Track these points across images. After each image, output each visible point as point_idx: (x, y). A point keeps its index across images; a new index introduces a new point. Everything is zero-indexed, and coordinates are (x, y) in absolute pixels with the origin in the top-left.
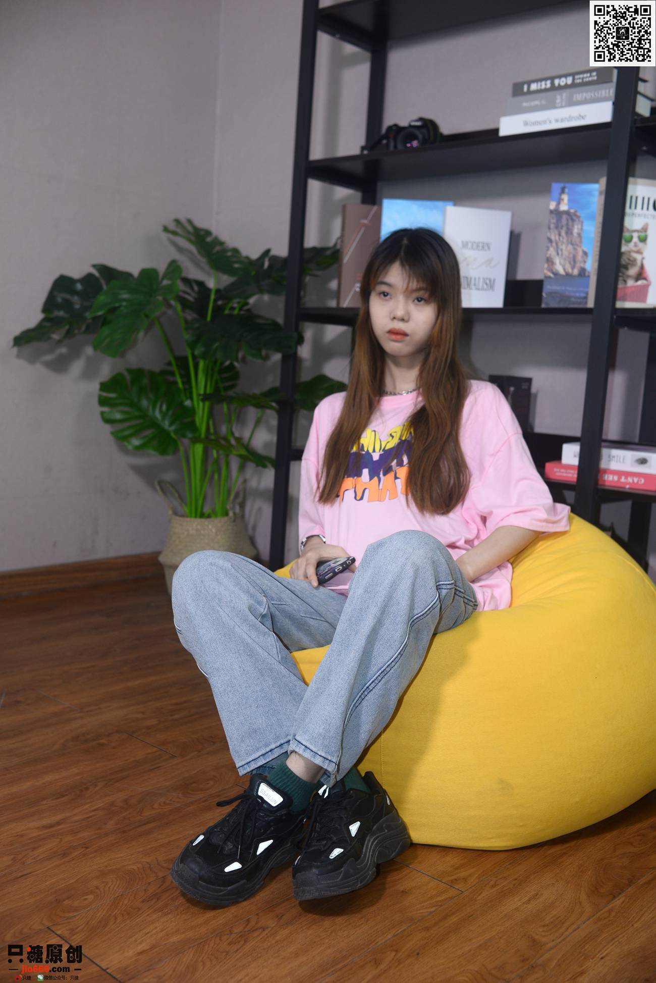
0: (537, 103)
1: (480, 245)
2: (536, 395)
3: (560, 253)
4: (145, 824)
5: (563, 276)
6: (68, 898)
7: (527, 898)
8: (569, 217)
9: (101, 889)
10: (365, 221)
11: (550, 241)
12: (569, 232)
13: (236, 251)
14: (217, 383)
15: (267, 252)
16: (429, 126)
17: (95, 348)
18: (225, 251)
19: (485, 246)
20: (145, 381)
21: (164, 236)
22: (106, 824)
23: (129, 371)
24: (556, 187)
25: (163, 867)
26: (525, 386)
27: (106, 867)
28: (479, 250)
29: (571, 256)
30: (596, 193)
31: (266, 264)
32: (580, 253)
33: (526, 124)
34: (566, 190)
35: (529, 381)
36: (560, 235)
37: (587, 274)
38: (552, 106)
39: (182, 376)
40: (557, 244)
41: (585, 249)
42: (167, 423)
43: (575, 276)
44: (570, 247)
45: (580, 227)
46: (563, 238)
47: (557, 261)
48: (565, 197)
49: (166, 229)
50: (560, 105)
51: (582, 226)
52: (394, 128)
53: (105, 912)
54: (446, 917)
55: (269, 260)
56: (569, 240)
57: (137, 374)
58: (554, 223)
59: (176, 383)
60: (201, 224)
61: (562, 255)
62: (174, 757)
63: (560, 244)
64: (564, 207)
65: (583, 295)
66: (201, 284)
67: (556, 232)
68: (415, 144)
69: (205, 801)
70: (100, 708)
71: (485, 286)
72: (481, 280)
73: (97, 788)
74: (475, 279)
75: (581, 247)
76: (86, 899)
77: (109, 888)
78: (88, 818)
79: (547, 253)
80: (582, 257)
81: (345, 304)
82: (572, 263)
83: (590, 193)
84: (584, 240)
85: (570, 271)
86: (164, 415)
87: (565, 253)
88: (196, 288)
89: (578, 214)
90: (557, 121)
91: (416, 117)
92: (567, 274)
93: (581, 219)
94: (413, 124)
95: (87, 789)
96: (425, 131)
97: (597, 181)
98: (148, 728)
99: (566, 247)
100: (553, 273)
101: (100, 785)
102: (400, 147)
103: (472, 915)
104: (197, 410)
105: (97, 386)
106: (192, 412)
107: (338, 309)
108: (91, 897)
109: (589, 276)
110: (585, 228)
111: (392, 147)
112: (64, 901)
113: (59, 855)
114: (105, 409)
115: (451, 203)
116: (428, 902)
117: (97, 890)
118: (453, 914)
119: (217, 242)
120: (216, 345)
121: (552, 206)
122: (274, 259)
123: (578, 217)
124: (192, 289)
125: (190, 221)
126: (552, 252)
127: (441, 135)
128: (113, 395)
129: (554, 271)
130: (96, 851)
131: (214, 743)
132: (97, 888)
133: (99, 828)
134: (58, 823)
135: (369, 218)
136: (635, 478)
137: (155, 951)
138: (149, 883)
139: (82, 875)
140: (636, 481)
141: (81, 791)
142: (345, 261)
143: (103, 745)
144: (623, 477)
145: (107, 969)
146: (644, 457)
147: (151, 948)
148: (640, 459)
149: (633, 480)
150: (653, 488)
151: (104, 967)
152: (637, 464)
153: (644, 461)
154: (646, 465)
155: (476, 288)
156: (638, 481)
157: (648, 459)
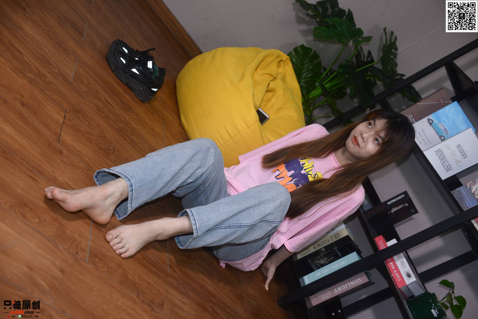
1: (464, 153)
2: (413, 219)
4: (128, 138)
5: (471, 192)
6: (82, 115)
9: (92, 127)
10: (442, 101)
13: (396, 65)
15: (403, 75)
17: (314, 29)
18: (392, 60)
19: (464, 156)
20: (315, 62)
21: (382, 31)
22: (120, 123)
23: (315, 52)
25: (114, 148)
26: (413, 211)
27: (102, 126)
28: (461, 154)
31: (397, 77)
35: (416, 212)
39: (327, 74)
42: (303, 80)
49: (385, 29)
53: (84, 130)
54: (153, 265)
55: (400, 78)
57: (316, 56)
59: (323, 74)
60: (398, 43)
62: (163, 143)
65: (469, 206)
66: (372, 60)
70: (168, 110)
71: (446, 167)
72: (448, 164)
73: (134, 116)
74: (447, 160)
76: (85, 122)
77: (94, 130)
78: (119, 115)
85: (476, 194)
86: (306, 78)
88: (369, 59)
92: (474, 194)
95: (131, 112)
101: (135, 117)
103: (160, 277)
104: (317, 89)
105: (301, 44)
106: (315, 88)
108: (87, 124)
112: (80, 114)
113: (98, 108)
114: (293, 53)
116: (156, 257)
117: (91, 125)
119: (395, 55)
120: (347, 76)
124: (368, 58)
125: (396, 38)
128: (301, 53)
129: (471, 187)
130: (107, 121)
132: (92, 125)
133: (117, 120)
134: (110, 105)
135: (444, 102)
136: (399, 276)
137: (78, 152)
138: (104, 144)
139: (94, 118)
140: (398, 277)
141: (129, 111)
142: (418, 104)
143: (153, 114)
144: (396, 271)
145: (61, 136)
146: (411, 275)
147: (78, 151)
148: (409, 274)
149: (397, 276)
150: (400, 286)
151: (61, 135)
152: (406, 274)
153: (409, 276)
154: (408, 278)
155: (442, 164)
156: (399, 278)
157: (411, 277)
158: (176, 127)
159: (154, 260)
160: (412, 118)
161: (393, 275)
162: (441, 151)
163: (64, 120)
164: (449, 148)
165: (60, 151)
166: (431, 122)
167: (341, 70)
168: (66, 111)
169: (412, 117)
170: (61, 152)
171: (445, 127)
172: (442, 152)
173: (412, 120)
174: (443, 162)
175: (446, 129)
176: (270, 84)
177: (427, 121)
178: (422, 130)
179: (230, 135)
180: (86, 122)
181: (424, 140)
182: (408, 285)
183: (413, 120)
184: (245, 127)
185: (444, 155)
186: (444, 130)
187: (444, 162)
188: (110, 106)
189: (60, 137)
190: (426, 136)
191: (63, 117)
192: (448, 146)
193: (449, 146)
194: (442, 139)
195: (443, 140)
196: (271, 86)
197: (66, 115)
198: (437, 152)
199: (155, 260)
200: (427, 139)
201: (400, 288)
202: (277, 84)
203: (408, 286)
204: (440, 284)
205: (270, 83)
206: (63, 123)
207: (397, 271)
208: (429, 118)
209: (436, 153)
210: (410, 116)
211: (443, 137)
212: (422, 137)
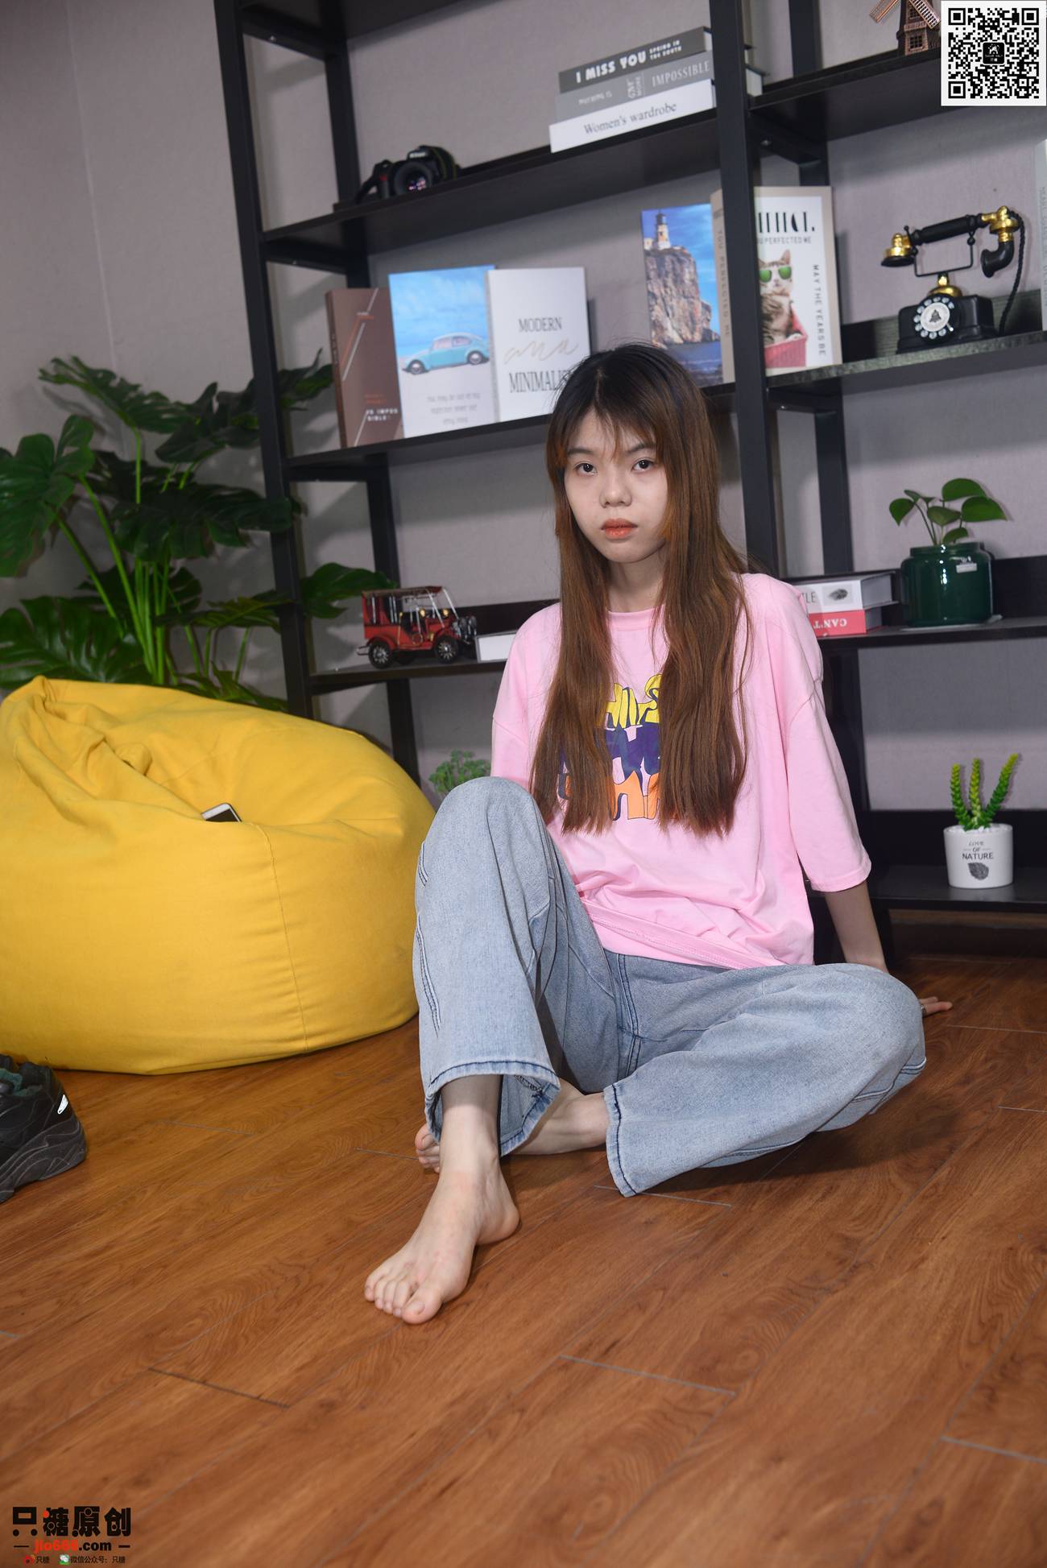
0: (600, 96)
1: (546, 322)
3: (670, 312)
4: (239, 1222)
5: (680, 344)
6: (164, 1329)
7: (820, 1195)
8: (674, 259)
9: (210, 1309)
10: (365, 314)
11: (654, 296)
12: (678, 280)
13: (158, 397)
14: (169, 601)
15: (213, 387)
16: (437, 158)
18: (142, 397)
19: (554, 324)
20: (56, 615)
21: (46, 384)
22: (180, 1233)
23: (24, 602)
24: (649, 216)
25: (290, 1266)
27: (204, 1282)
28: (545, 330)
29: (687, 314)
30: (709, 218)
31: (216, 405)
32: (700, 309)
33: (589, 129)
34: (664, 219)
36: (665, 286)
37: (714, 338)
38: (622, 98)
39: (113, 602)
40: (663, 300)
41: (705, 302)
43: (698, 342)
44: (683, 300)
45: (692, 270)
46: (671, 290)
47: (668, 324)
48: (664, 229)
49: (44, 375)
50: (634, 95)
51: (695, 268)
52: (385, 166)
53: (226, 1333)
54: (717, 1239)
55: (218, 399)
56: (681, 291)
57: (40, 605)
58: (654, 269)
61: (673, 315)
62: (246, 1136)
63: (668, 299)
64: (664, 245)
65: (713, 369)
67: (661, 283)
68: (422, 184)
69: (318, 1178)
72: (556, 373)
73: (148, 1194)
74: (547, 373)
75: (698, 299)
76: (190, 1326)
77: (221, 1305)
78: (150, 1232)
79: (651, 316)
80: (703, 314)
81: (356, 441)
82: (690, 323)
83: (698, 219)
84: (700, 289)
85: (690, 337)
86: (95, 663)
87: (678, 312)
88: (105, 463)
89: (686, 251)
90: (634, 118)
91: (416, 146)
92: (686, 342)
93: (692, 259)
94: (412, 156)
95: (133, 1198)
96: (433, 164)
97: (708, 201)
99: (678, 302)
100: (665, 343)
101: (151, 1190)
102: (400, 191)
103: (752, 1229)
104: (144, 647)
106: (138, 651)
107: (345, 451)
108: (198, 1321)
109: (718, 340)
110: (700, 270)
111: (387, 195)
112: (159, 1333)
113: (127, 1283)
115: (492, 267)
117: (204, 1312)
118: (725, 1233)
119: (126, 387)
121: (648, 244)
122: (225, 397)
123: (688, 256)
125: (76, 361)
126: (658, 312)
127: (457, 167)
129: (666, 339)
130: (180, 1268)
131: (301, 1109)
132: (202, 1309)
133: (173, 1241)
134: (108, 1247)
135: (369, 308)
136: (833, 621)
137: (320, 1361)
138: (278, 1288)
139: (173, 1298)
140: (835, 624)
141: (125, 1202)
142: (344, 378)
143: (132, 1142)
144: (817, 622)
145: (260, 1396)
146: (841, 588)
147: (315, 1359)
148: (835, 593)
149: (831, 623)
150: (860, 629)
151: (255, 1395)
152: (832, 601)
153: (842, 594)
154: (845, 599)
155: (551, 389)
156: (838, 624)
157: (847, 590)
158: (177, 1093)
159: (696, 1233)
160: (375, 414)
161: (825, 635)
162: (516, 377)
163: (192, 1381)
164: (518, 352)
165: (322, 1406)
166: (419, 368)
167: (140, 546)
168: (151, 1369)
169: (372, 412)
170: (329, 1406)
171: (448, 338)
172: (520, 373)
173: (382, 415)
174: (548, 385)
175: (456, 338)
176: (128, 760)
177: (410, 375)
178: (431, 399)
179: (275, 931)
180: (191, 1323)
181: (462, 408)
182: (864, 607)
183: (382, 411)
184: (270, 872)
185: (532, 373)
186: (455, 342)
187: (549, 383)
188: (115, 1250)
189: (266, 1401)
190: (452, 397)
191: (180, 1380)
192: (513, 352)
193: (513, 349)
194: (480, 361)
195: (485, 359)
196: (135, 759)
197: (169, 1370)
198: (514, 387)
199: (695, 1230)
200: (460, 397)
201: (867, 631)
202: (131, 741)
203: (866, 608)
204: (902, 523)
205: (125, 759)
206: (204, 1382)
207: (817, 620)
208: (405, 366)
209: (518, 391)
210: (370, 415)
211: (475, 356)
212: (448, 410)
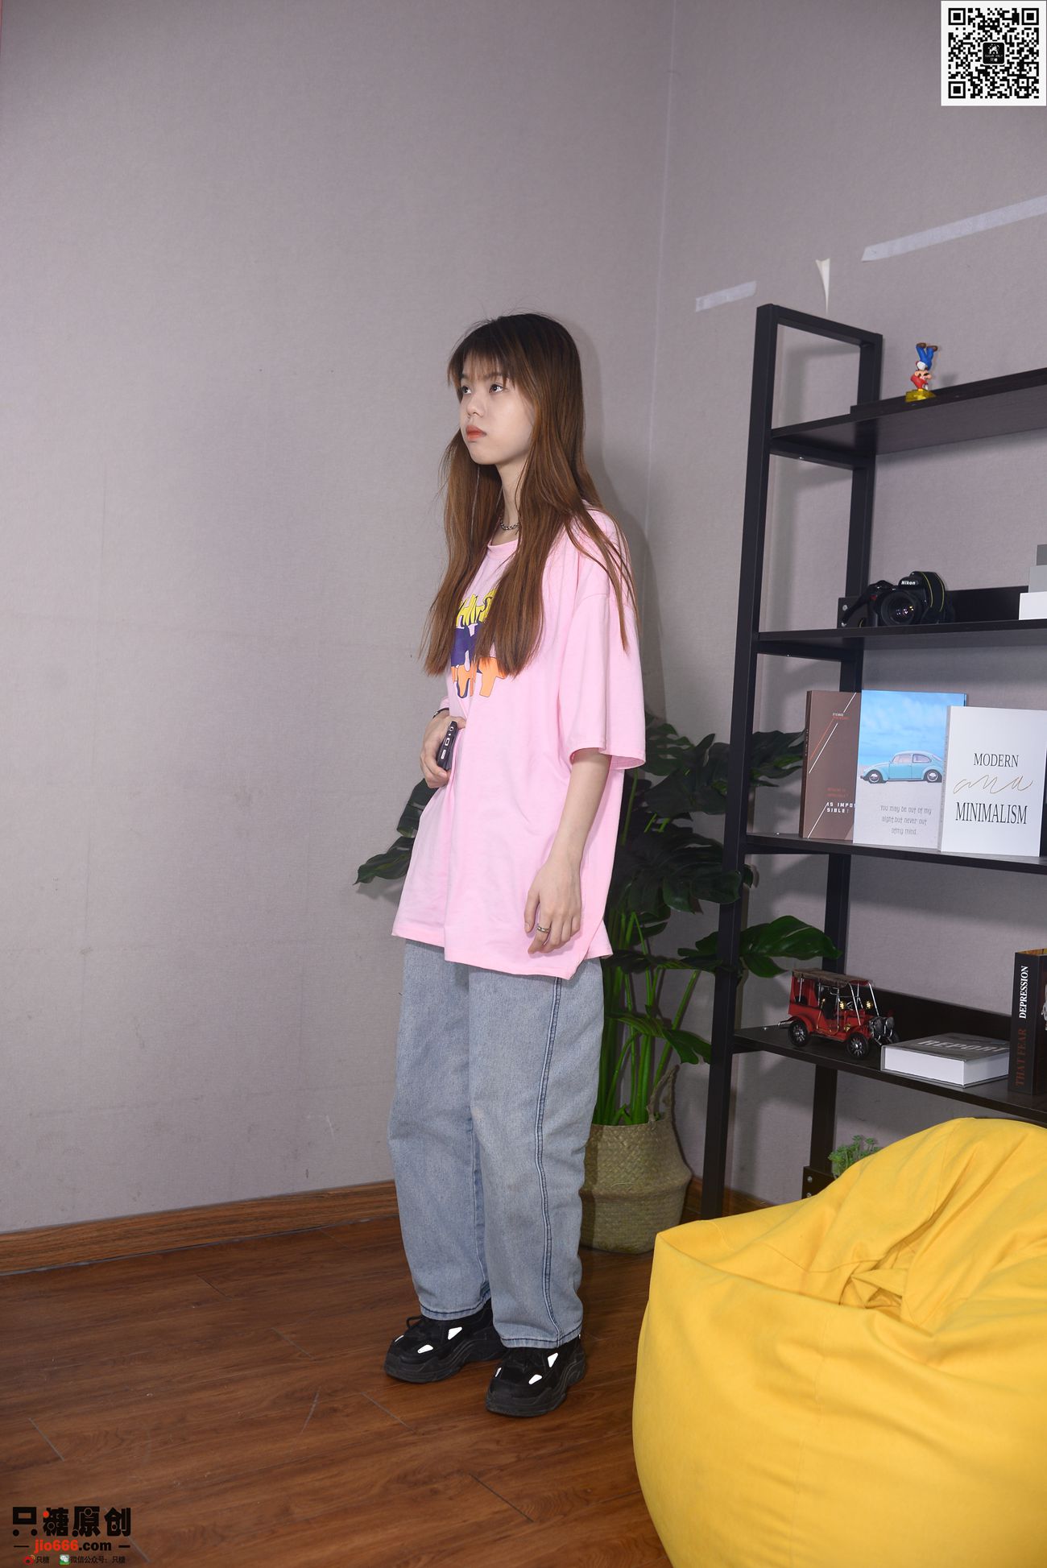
1: (1003, 758)
10: (840, 715)
16: (927, 581)
19: (1011, 761)
28: (1000, 766)
31: (706, 759)
52: (883, 587)
55: (711, 748)
62: (529, 1521)
71: (1012, 816)
72: (1006, 808)
81: (811, 832)
91: (910, 571)
94: (903, 583)
96: (921, 592)
98: (501, 1468)
102: (886, 620)
107: (803, 838)
111: (875, 621)
120: (630, 885)
122: (717, 747)
135: (845, 711)
142: (810, 771)
143: (436, 1492)
160: (835, 806)
162: (964, 805)
164: (970, 783)
166: (876, 777)
169: (832, 804)
171: (909, 755)
172: (969, 803)
173: (842, 808)
174: (995, 817)
175: (917, 755)
177: (867, 783)
178: (884, 808)
183: (842, 805)
185: (980, 804)
186: (915, 759)
187: (997, 815)
190: (904, 809)
192: (964, 783)
193: (965, 779)
194: (937, 781)
195: (940, 779)
198: (960, 816)
200: (912, 810)
208: (864, 775)
209: (963, 820)
210: (829, 807)
211: (933, 775)
212: (899, 820)
